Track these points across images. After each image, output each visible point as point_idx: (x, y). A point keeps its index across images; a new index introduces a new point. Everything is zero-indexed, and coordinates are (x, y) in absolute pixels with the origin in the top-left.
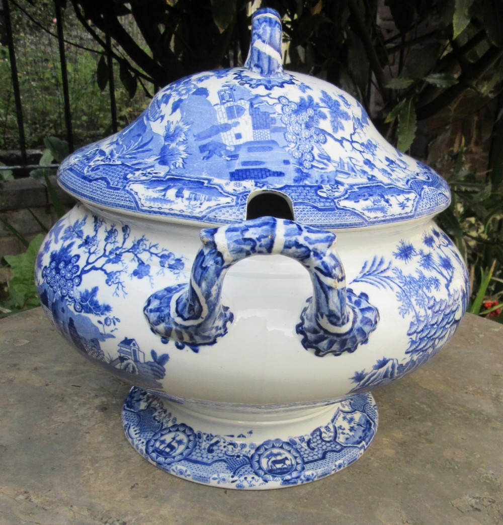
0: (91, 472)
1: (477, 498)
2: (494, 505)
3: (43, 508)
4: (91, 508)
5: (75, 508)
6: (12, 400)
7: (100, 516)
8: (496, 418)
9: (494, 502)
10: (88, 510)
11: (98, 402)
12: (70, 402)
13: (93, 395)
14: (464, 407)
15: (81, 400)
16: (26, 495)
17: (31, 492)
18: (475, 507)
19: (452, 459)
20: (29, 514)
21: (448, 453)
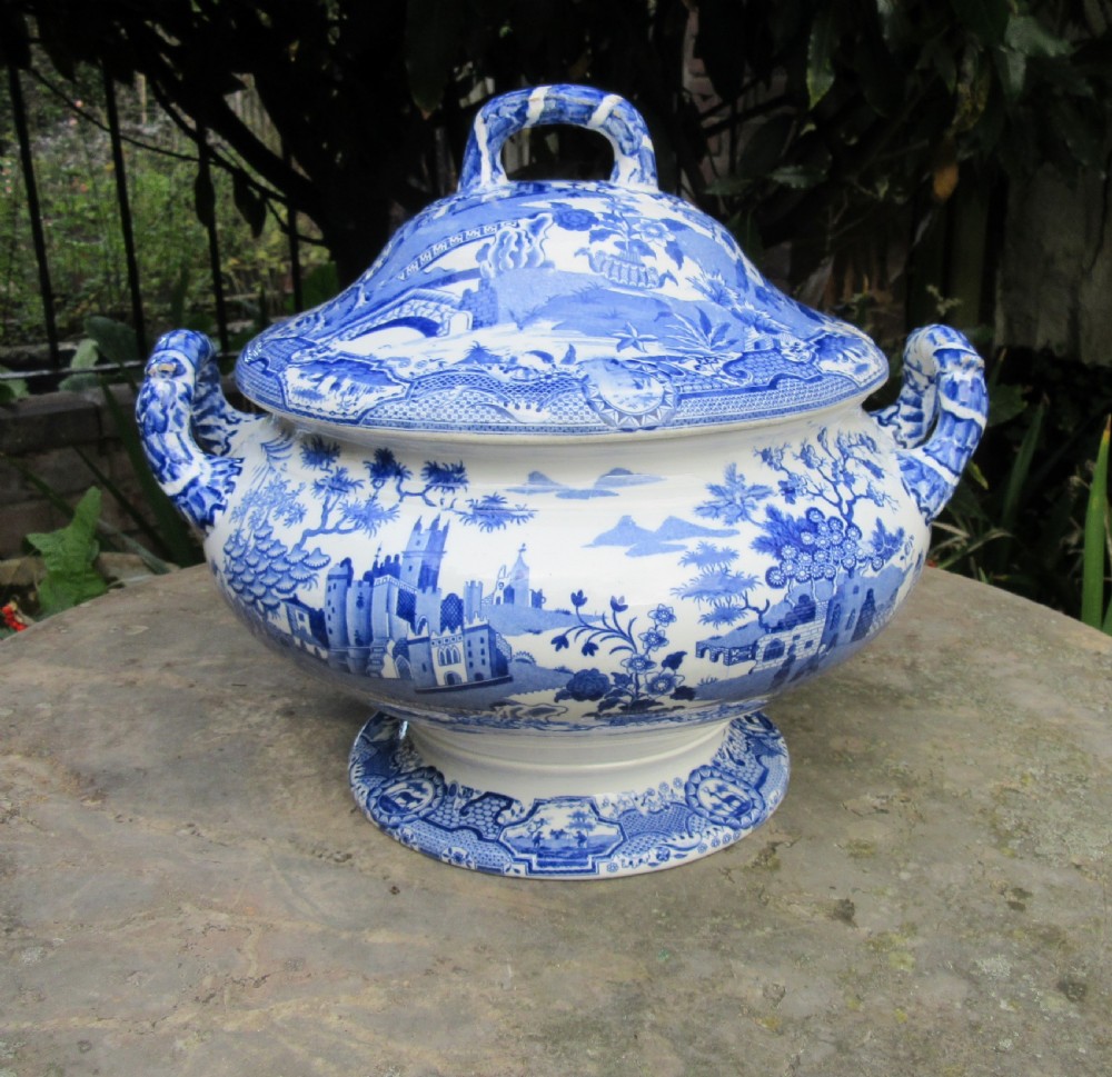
0: (285, 795)
1: (883, 797)
2: (908, 805)
3: (222, 844)
4: (293, 839)
5: (271, 841)
6: (140, 709)
7: (311, 849)
8: (912, 694)
9: (908, 800)
10: (291, 842)
11: (277, 704)
12: (234, 707)
13: (268, 696)
14: (860, 680)
15: (250, 703)
16: (191, 829)
17: (197, 825)
18: (880, 807)
19: (844, 751)
20: (201, 852)
21: (836, 743)
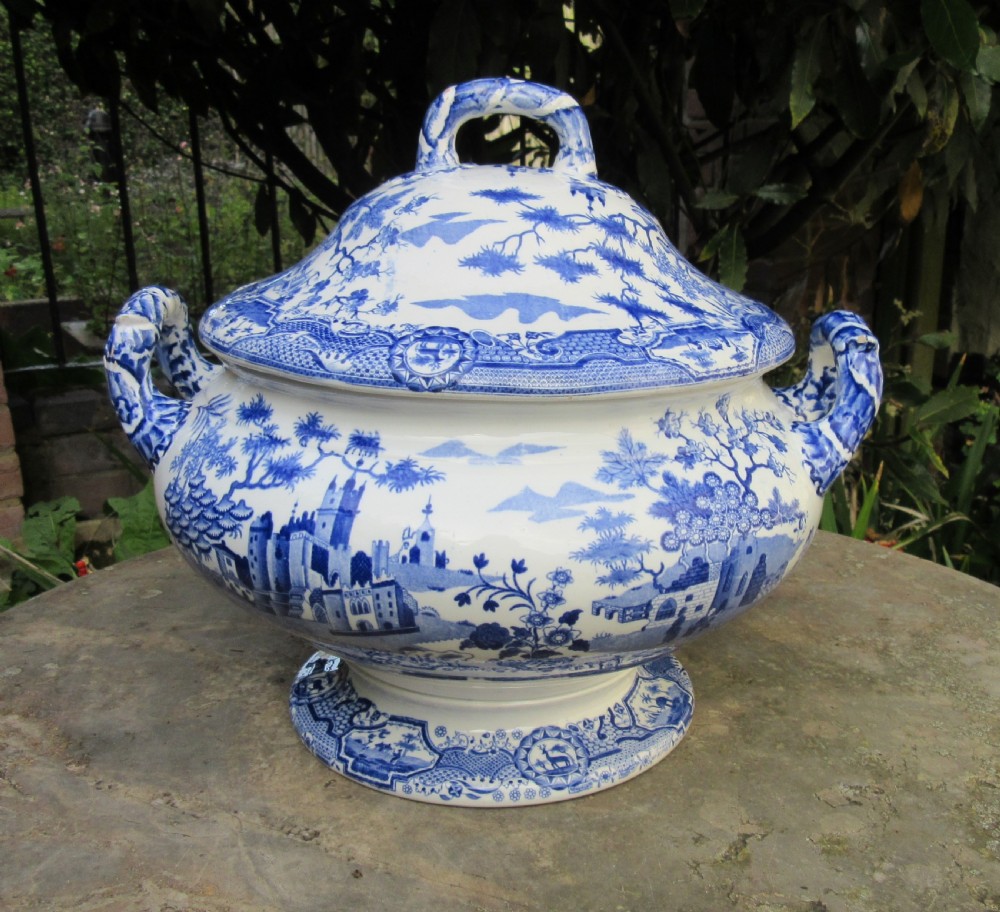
0: (264, 765)
1: (857, 788)
2: (883, 796)
3: (194, 816)
4: (264, 814)
5: (242, 814)
6: (140, 672)
7: (280, 825)
8: (884, 679)
9: (882, 792)
10: (261, 816)
11: (270, 671)
12: (229, 673)
13: (262, 662)
14: (833, 663)
15: (246, 670)
16: (167, 799)
17: (174, 794)
18: (853, 799)
19: (817, 737)
20: (172, 824)
21: (810, 728)
